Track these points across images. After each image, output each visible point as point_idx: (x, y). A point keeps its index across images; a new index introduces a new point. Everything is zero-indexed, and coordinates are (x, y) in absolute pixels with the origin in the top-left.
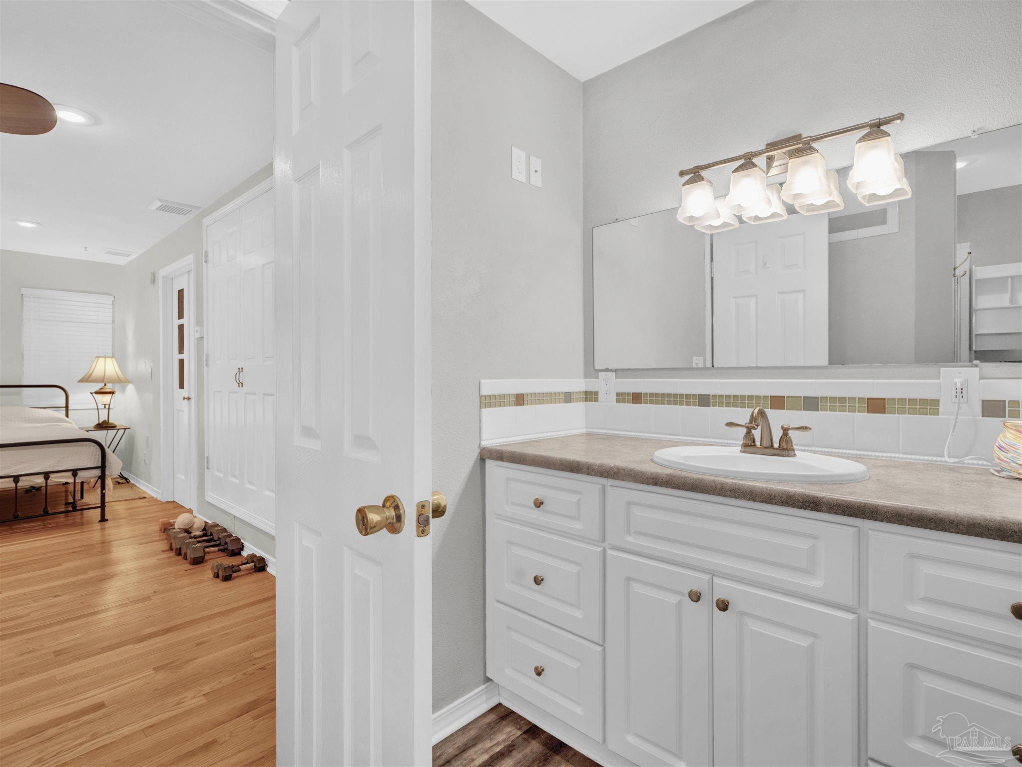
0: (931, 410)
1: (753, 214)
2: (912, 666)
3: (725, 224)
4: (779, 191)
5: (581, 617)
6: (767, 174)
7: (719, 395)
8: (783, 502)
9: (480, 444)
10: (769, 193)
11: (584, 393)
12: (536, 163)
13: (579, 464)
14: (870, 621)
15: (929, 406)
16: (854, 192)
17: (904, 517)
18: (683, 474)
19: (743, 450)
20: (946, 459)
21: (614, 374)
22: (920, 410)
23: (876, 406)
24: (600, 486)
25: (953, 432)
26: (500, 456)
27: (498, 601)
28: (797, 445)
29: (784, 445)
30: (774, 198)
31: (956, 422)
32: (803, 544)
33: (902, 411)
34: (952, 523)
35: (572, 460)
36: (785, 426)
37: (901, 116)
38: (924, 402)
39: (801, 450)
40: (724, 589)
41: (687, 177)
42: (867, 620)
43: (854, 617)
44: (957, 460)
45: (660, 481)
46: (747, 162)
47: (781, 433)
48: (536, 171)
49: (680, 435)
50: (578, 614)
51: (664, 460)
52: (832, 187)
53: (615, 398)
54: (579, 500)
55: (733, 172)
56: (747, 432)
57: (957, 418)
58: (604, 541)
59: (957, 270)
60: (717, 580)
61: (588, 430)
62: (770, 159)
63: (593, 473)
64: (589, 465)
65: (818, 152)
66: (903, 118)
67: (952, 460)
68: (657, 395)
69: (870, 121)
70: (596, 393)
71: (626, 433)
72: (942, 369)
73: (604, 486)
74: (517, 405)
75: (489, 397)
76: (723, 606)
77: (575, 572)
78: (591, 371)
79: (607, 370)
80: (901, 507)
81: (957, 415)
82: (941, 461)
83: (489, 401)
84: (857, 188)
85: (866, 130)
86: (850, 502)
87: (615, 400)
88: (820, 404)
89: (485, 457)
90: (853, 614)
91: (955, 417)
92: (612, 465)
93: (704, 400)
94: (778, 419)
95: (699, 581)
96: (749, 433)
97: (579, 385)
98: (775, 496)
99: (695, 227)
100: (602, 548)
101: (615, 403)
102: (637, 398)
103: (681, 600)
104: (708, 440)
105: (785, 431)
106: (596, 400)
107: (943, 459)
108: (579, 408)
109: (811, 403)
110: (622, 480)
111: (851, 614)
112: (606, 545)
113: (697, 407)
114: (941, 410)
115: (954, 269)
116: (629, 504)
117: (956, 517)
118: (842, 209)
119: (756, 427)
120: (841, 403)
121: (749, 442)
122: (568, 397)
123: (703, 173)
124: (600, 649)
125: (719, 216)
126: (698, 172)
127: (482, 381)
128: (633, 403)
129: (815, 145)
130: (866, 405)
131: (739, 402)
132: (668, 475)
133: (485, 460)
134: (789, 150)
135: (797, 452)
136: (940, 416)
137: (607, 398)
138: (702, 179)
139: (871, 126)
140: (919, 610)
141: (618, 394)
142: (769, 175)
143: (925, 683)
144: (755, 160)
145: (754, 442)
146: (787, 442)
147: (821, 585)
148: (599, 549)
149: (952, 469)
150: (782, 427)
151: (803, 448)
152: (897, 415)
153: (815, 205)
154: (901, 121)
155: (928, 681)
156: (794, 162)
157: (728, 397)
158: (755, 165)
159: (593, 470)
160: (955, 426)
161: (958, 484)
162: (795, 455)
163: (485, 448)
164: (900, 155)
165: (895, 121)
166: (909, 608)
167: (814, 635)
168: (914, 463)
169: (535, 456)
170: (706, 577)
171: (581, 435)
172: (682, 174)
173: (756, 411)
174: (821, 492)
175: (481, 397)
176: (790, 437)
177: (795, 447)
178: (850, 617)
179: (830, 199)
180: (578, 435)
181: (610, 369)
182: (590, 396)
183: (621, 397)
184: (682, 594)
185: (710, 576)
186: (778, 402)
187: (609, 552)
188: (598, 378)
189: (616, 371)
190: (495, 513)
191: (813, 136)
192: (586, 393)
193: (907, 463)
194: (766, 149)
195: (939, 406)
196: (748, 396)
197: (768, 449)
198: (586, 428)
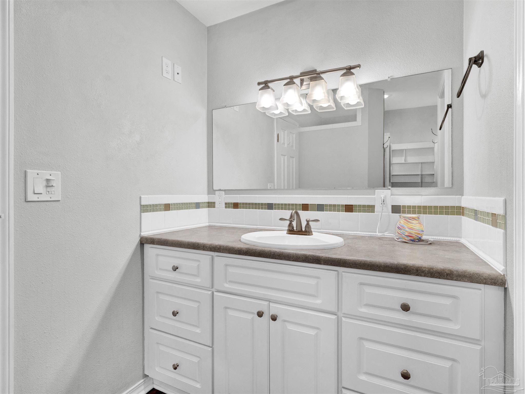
0: (372, 210)
1: (294, 109)
2: (361, 339)
3: (281, 113)
4: (306, 98)
5: (199, 332)
6: (301, 88)
7: (278, 204)
8: (303, 260)
9: (140, 234)
10: (302, 99)
11: (207, 203)
12: (178, 69)
13: (199, 244)
14: (343, 318)
15: (370, 209)
16: (340, 101)
17: (357, 265)
18: (254, 248)
19: (288, 232)
20: (377, 233)
21: (224, 192)
22: (367, 210)
23: (349, 208)
24: (210, 256)
25: (380, 220)
26: (153, 241)
27: (152, 328)
28: (314, 229)
29: (307, 229)
30: (304, 101)
31: (381, 216)
32: (313, 282)
33: (360, 211)
34: (378, 266)
35: (194, 242)
36: (308, 220)
37: (359, 66)
38: (369, 206)
39: (316, 232)
40: (275, 309)
41: (262, 86)
42: (342, 318)
43: (335, 317)
44: (382, 234)
45: (242, 252)
46: (290, 81)
47: (306, 223)
48: (178, 74)
49: (258, 225)
50: (198, 331)
51: (246, 240)
52: (330, 98)
53: (224, 205)
54: (198, 265)
55: (284, 85)
56: (290, 223)
57: (382, 214)
58: (212, 287)
59: (384, 145)
60: (271, 304)
61: (209, 224)
62: (302, 81)
63: (206, 249)
64: (204, 245)
65: (323, 79)
66: (360, 66)
67: (380, 234)
68: (246, 204)
69: (347, 66)
70: (214, 203)
71: (230, 225)
72: (376, 190)
73: (213, 257)
74: (165, 211)
75: (147, 206)
76: (274, 318)
77: (196, 306)
78: (211, 190)
79: (220, 190)
80: (356, 259)
81: (382, 213)
82: (376, 235)
83: (145, 208)
84: (341, 100)
85: (345, 71)
86: (334, 258)
87: (224, 207)
88: (325, 208)
89: (143, 242)
90: (336, 316)
91: (381, 214)
92: (217, 244)
93: (270, 206)
94: (304, 215)
95: (262, 306)
96: (291, 223)
97: (204, 198)
98: (299, 257)
99: (266, 113)
100: (211, 292)
101: (224, 208)
102: (236, 206)
103: (253, 317)
104: (272, 227)
105: (308, 222)
106: (214, 207)
107: (376, 234)
108: (204, 211)
109: (320, 208)
110: (222, 252)
111: (334, 315)
112: (214, 290)
113: (267, 210)
114: (376, 210)
115: (383, 144)
116: (226, 265)
117: (379, 263)
118: (335, 110)
119: (293, 220)
120: (334, 208)
121: (291, 229)
122: (198, 205)
123: (270, 85)
124: (210, 349)
125: (277, 108)
126: (267, 84)
127: (142, 196)
128: (234, 208)
129: (322, 75)
130: (345, 208)
131: (287, 207)
132: (246, 248)
133: (144, 244)
134: (311, 77)
135: (313, 233)
136: (375, 213)
137: (220, 205)
138: (269, 87)
139: (347, 69)
140: (364, 310)
141: (226, 204)
142: (302, 89)
143: (366, 346)
144: (295, 80)
145: (293, 228)
146: (309, 227)
147: (321, 302)
148: (210, 292)
149: (380, 238)
150: (306, 220)
151: (317, 230)
152: (357, 213)
153: (323, 107)
154: (359, 68)
155: (368, 345)
156: (312, 83)
157: (282, 204)
158: (294, 83)
159: (206, 247)
160: (381, 218)
161: (381, 246)
162: (312, 234)
163: (143, 237)
164: (359, 85)
165: (357, 68)
166: (359, 310)
167: (318, 329)
168: (364, 236)
169: (173, 241)
170: (266, 303)
171: (206, 227)
172: (259, 84)
173: (294, 212)
174: (321, 254)
175: (141, 205)
176: (310, 225)
177: (312, 230)
178: (334, 317)
179: (329, 104)
180: (203, 227)
181: (221, 189)
182: (211, 205)
183: (227, 205)
184: (253, 313)
185: (268, 302)
186: (305, 207)
187: (215, 293)
188: (215, 195)
189: (225, 190)
190: (149, 276)
191: (321, 71)
192: (208, 203)
193: (362, 236)
194: (300, 75)
195: (375, 208)
196: (291, 204)
197: (300, 232)
198: (208, 223)
